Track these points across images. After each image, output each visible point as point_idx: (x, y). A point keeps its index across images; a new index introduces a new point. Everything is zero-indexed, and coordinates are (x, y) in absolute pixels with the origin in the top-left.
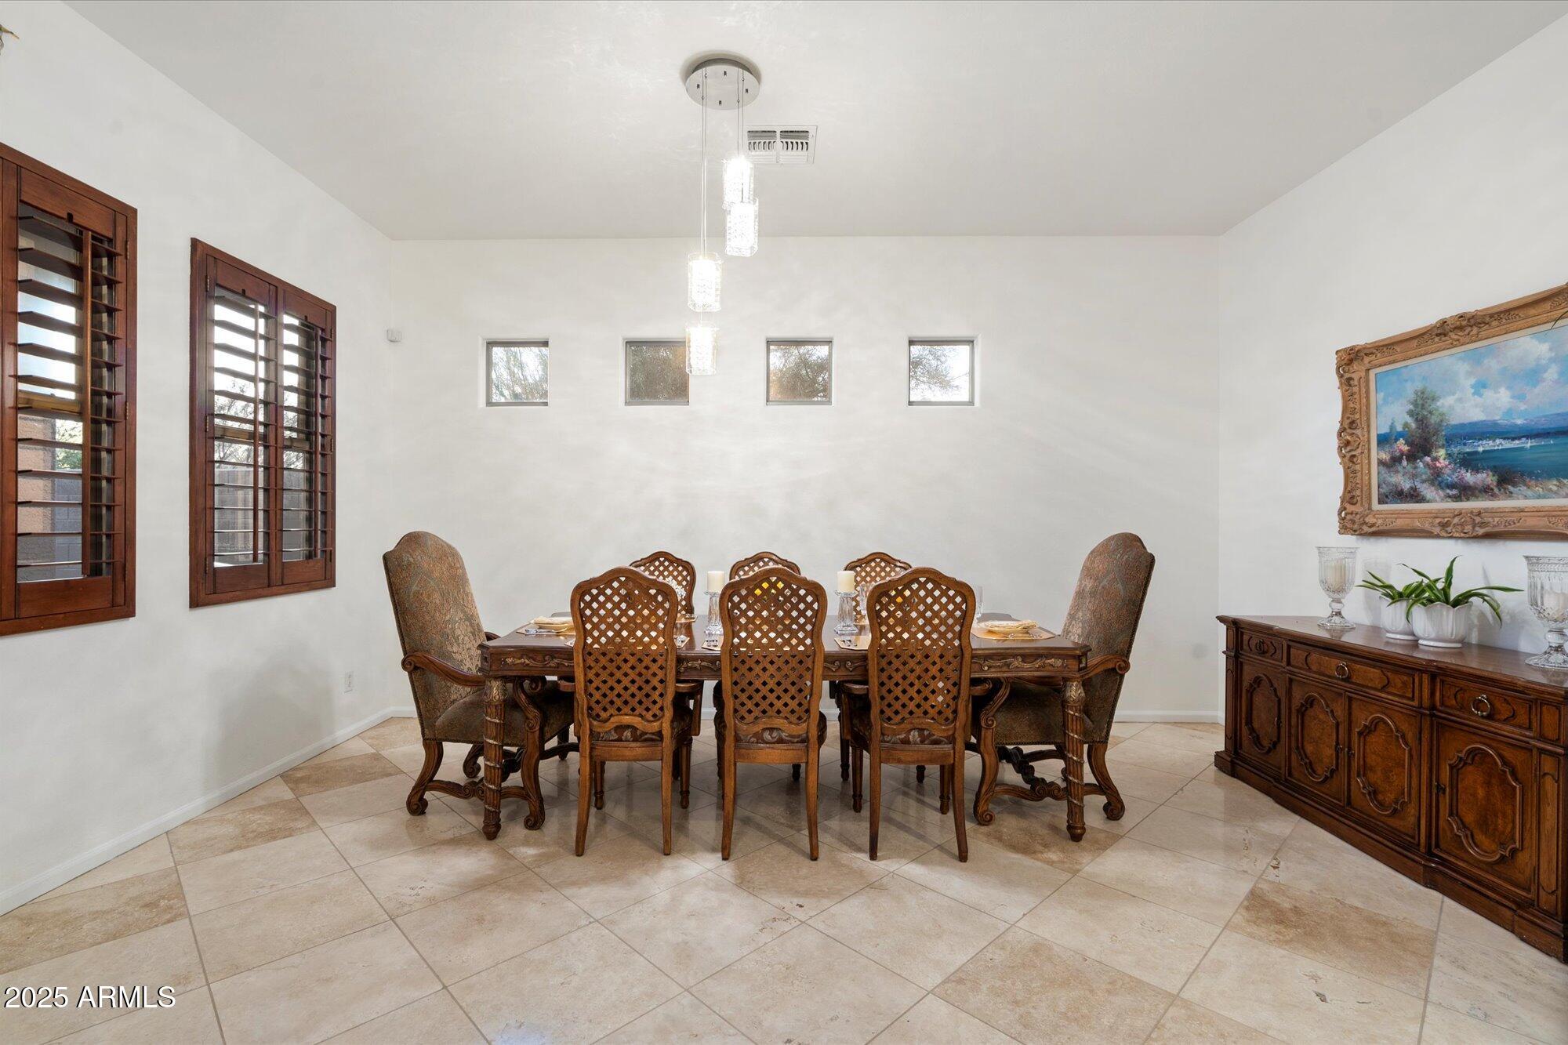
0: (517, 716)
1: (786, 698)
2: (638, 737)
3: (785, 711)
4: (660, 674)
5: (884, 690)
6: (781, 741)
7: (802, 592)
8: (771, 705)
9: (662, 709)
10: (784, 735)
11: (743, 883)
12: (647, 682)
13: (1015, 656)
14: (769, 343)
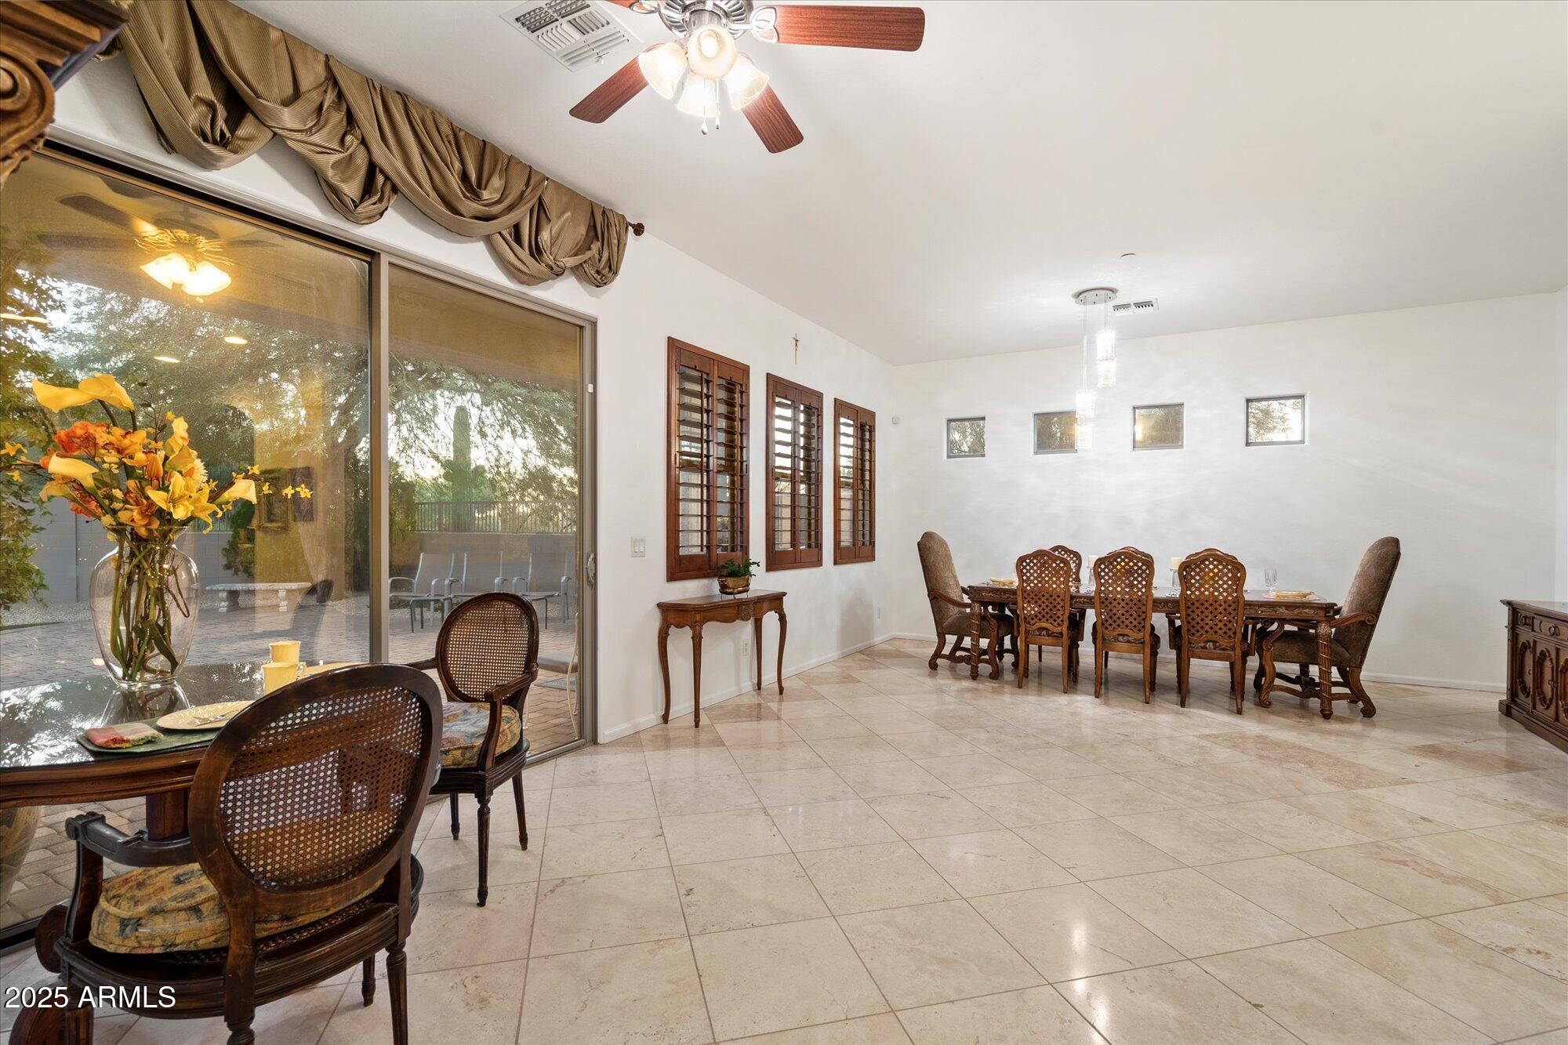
0: (985, 623)
1: (1131, 619)
2: (1050, 634)
3: (1131, 626)
4: (1062, 603)
5: (1190, 618)
6: (1128, 642)
7: (1140, 564)
8: (1123, 622)
9: (1062, 621)
10: (1130, 639)
11: (1106, 704)
12: (1055, 607)
13: (1280, 606)
14: (1135, 408)
